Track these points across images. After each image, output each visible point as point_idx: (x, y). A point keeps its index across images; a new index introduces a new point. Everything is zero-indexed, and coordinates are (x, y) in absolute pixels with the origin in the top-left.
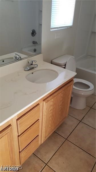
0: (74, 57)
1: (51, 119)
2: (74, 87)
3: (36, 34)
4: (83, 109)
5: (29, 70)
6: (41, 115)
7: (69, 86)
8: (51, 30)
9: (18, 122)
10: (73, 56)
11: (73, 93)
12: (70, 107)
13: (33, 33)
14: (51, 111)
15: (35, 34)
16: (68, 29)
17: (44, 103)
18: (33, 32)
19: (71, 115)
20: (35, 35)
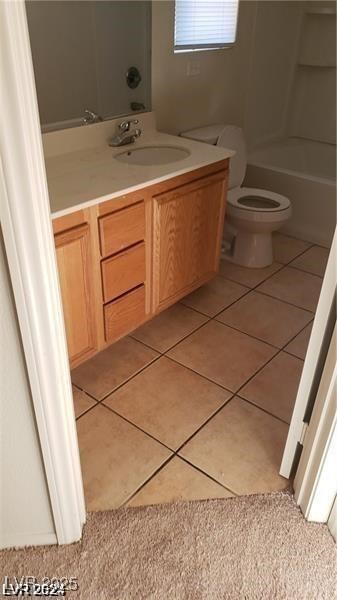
1: (172, 254)
3: (140, 80)
4: (263, 268)
5: (119, 146)
6: (149, 229)
8: (176, 52)
9: (101, 221)
13: (133, 78)
14: (173, 234)
15: (136, 79)
16: (219, 51)
17: (155, 201)
18: (131, 74)
20: (138, 82)
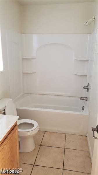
0: (12, 100)
2: (19, 130)
4: (33, 150)
7: (14, 132)
10: (10, 98)
11: (19, 137)
12: (20, 153)
19: (23, 162)
